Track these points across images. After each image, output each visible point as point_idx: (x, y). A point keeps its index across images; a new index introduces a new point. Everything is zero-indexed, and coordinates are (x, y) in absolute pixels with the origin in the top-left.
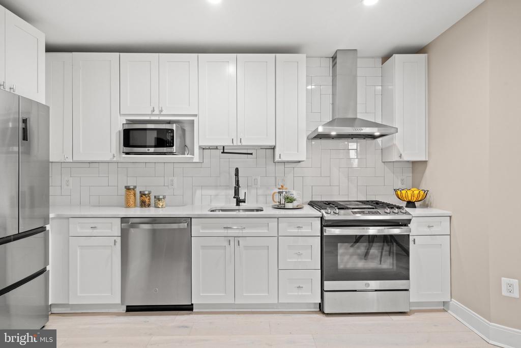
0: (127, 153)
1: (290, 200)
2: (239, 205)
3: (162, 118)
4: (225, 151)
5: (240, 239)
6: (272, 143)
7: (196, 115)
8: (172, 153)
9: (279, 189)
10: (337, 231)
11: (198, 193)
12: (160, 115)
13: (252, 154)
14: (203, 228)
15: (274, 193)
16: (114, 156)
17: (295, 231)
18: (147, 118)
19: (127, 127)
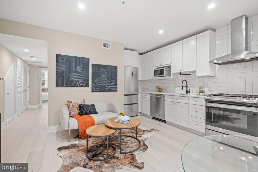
0: (155, 77)
1: (203, 92)
2: (187, 93)
3: (163, 66)
4: (181, 74)
5: (177, 103)
6: (195, 70)
7: (171, 64)
8: (164, 76)
9: (199, 87)
10: (213, 105)
11: (176, 89)
12: (162, 65)
13: (190, 74)
14: (167, 98)
15: (197, 89)
16: (153, 78)
17: (195, 103)
18: (160, 67)
19: (155, 70)
